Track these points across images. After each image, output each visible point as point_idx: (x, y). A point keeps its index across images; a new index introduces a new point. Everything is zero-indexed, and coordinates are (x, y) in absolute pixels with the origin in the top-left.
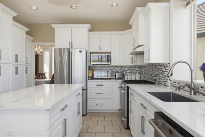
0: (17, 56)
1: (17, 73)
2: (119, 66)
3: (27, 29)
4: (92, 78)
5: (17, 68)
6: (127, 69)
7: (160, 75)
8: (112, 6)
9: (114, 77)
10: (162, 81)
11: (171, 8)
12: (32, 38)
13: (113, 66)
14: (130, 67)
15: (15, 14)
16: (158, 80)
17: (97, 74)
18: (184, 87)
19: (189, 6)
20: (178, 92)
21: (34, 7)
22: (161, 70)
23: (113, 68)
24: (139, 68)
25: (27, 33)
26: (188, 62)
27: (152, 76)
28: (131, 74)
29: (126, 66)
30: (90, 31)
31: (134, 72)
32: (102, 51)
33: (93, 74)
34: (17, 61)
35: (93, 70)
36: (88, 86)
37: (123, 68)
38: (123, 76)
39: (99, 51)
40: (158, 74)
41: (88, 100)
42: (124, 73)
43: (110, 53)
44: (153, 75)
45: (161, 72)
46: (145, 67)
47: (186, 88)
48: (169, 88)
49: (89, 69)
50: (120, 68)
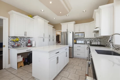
0: (50, 35)
1: (50, 41)
2: (89, 38)
3: (53, 26)
4: (76, 43)
5: (50, 39)
6: (93, 39)
8: (83, 12)
9: (86, 43)
12: (55, 29)
13: (86, 38)
14: (94, 39)
15: (49, 22)
16: (108, 45)
17: (78, 42)
20: (116, 51)
21: (54, 18)
23: (86, 39)
24: (100, 39)
25: (53, 27)
28: (95, 42)
29: (92, 38)
30: (75, 24)
31: (97, 41)
32: (80, 32)
33: (76, 42)
34: (50, 37)
35: (76, 40)
36: (74, 46)
37: (91, 39)
38: (91, 42)
39: (79, 32)
41: (74, 52)
42: (91, 41)
43: (84, 32)
44: (106, 42)
46: (102, 38)
48: (112, 48)
49: (74, 39)
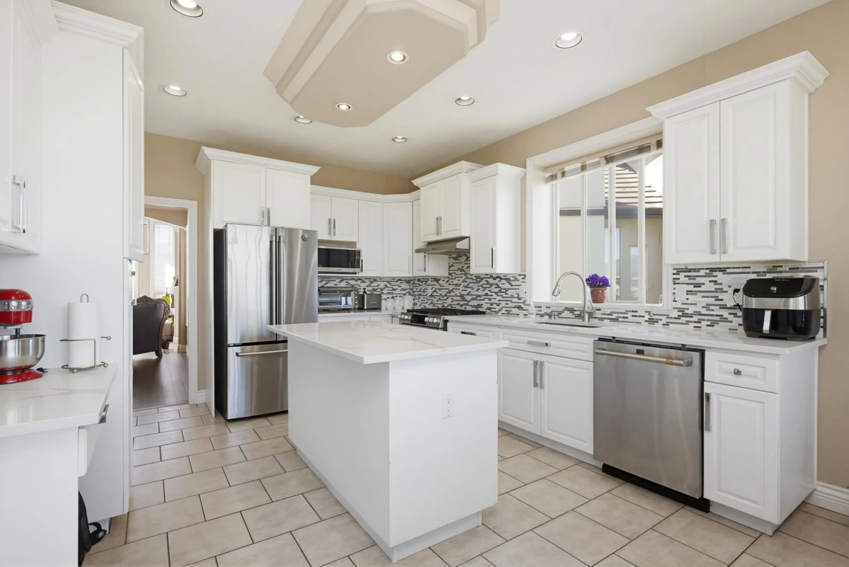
6: (382, 285)
7: (495, 296)
10: (498, 308)
11: (528, 180)
14: (389, 281)
16: (486, 306)
18: (560, 313)
19: (554, 182)
22: (498, 287)
24: (410, 282)
26: (580, 273)
27: (464, 299)
29: (381, 279)
31: (399, 292)
39: (327, 238)
40: (486, 294)
42: (379, 294)
43: (354, 245)
45: (497, 290)
47: (566, 314)
50: (368, 283)
